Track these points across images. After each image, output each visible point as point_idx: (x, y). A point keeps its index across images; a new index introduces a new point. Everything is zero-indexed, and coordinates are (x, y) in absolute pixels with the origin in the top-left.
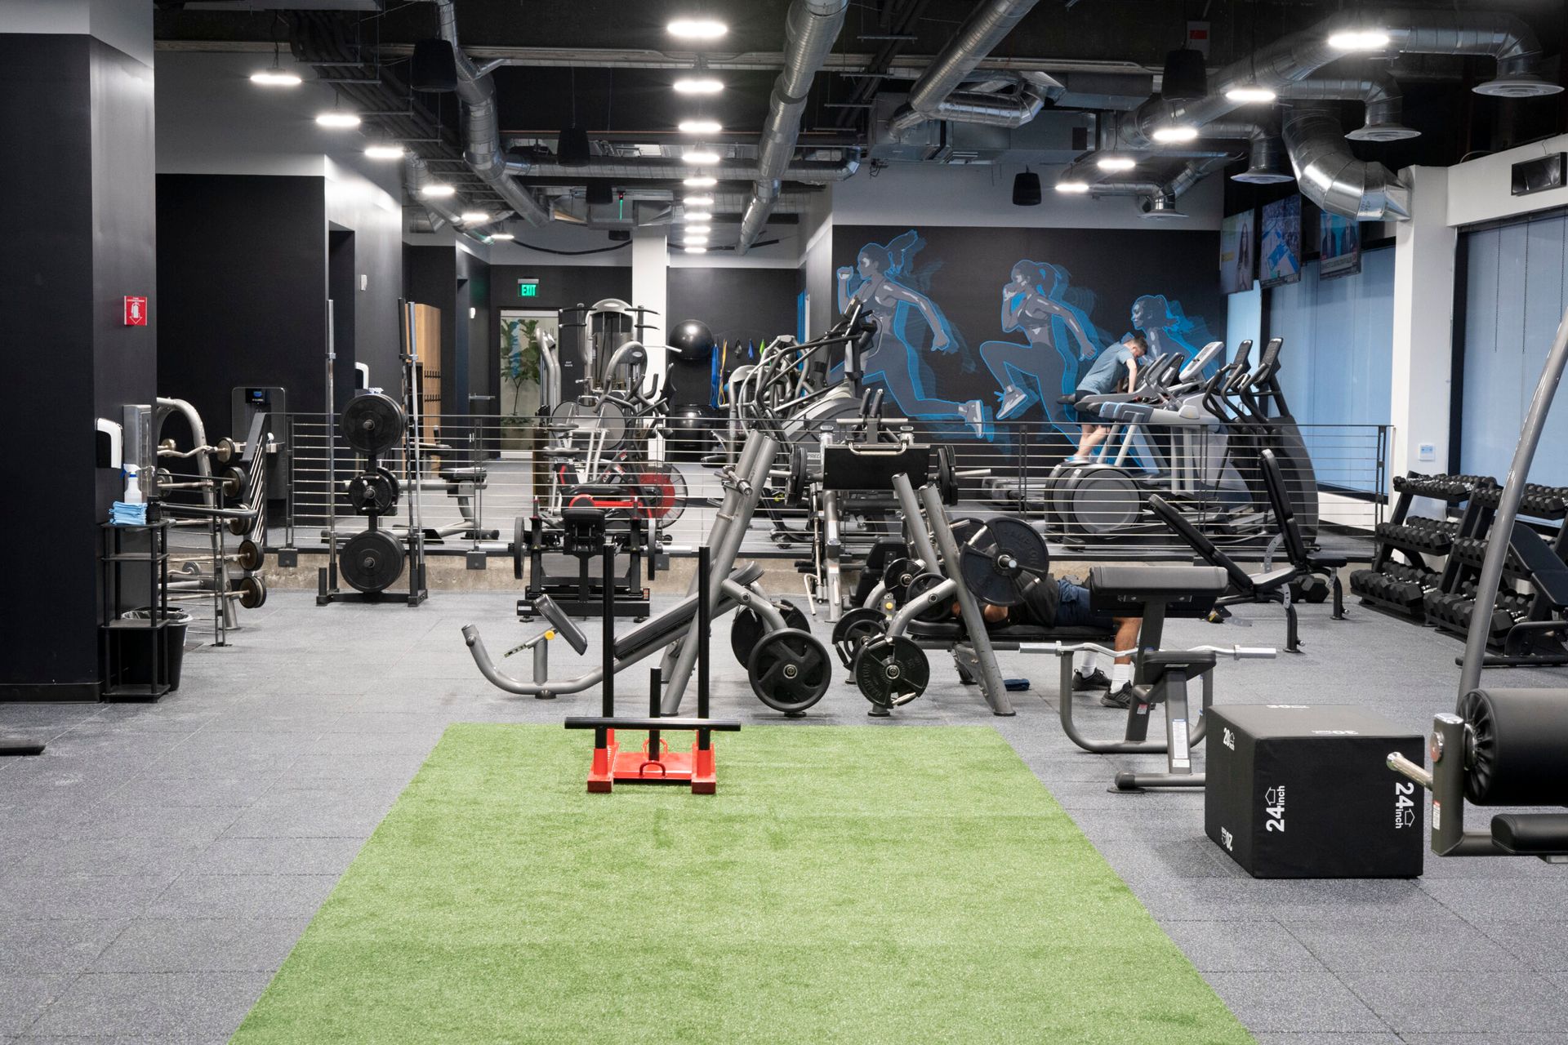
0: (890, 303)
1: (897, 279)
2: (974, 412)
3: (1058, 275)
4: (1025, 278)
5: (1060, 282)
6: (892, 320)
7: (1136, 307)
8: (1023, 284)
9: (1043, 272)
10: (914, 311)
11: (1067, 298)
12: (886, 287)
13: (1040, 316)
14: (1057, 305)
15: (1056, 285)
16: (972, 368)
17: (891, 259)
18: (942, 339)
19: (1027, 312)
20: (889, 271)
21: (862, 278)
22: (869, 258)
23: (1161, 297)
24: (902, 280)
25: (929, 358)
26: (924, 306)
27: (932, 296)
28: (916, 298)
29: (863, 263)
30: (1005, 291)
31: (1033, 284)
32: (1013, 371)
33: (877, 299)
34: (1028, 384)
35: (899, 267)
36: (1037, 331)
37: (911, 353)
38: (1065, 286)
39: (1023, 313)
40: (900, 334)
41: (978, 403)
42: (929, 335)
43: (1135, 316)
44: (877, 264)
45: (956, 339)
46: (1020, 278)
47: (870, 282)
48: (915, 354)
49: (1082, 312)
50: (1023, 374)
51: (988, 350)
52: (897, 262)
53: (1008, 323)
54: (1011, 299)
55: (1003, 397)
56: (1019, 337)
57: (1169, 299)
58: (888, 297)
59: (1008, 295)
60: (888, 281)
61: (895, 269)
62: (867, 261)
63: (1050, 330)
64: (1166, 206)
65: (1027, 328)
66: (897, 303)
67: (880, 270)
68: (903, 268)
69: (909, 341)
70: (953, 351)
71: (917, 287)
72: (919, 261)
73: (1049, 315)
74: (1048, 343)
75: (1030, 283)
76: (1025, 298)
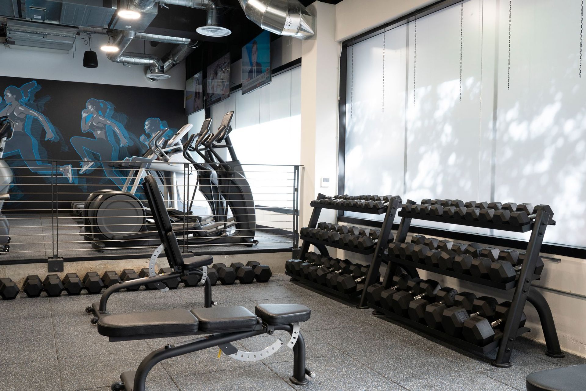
0: (22, 116)
1: (26, 104)
2: (68, 172)
3: (109, 106)
4: (93, 107)
5: (110, 110)
6: (23, 125)
7: (147, 123)
8: (92, 110)
9: (102, 105)
10: (35, 120)
11: (114, 117)
12: (20, 108)
13: (100, 125)
14: (109, 120)
15: (108, 111)
16: (67, 149)
17: (23, 94)
18: (51, 134)
19: (94, 123)
20: (21, 100)
21: (7, 103)
22: (10, 93)
23: (158, 119)
24: (28, 105)
25: (45, 144)
26: (41, 118)
27: (45, 113)
28: (36, 114)
29: (7, 96)
30: (83, 113)
31: (97, 109)
32: (86, 151)
33: (15, 114)
34: (95, 157)
35: (27, 99)
36: (99, 132)
37: (34, 142)
38: (113, 112)
39: (92, 124)
40: (28, 132)
41: (70, 166)
42: (44, 133)
43: (146, 127)
44: (15, 96)
45: (58, 135)
46: (90, 107)
47: (11, 105)
48: (37, 142)
49: (121, 124)
50: (92, 152)
51: (74, 141)
52: (26, 96)
53: (84, 128)
54: (86, 117)
55: (82, 163)
56: (90, 135)
57: (162, 120)
58: (22, 113)
59: (84, 115)
60: (21, 105)
61: (25, 99)
62: (9, 95)
63: (105, 132)
64: (159, 71)
65: (94, 131)
66: (26, 117)
67: (17, 99)
68: (29, 99)
69: (33, 135)
70: (56, 141)
71: (38, 110)
72: (38, 96)
73: (105, 125)
74: (105, 139)
75: (95, 110)
76: (93, 117)
